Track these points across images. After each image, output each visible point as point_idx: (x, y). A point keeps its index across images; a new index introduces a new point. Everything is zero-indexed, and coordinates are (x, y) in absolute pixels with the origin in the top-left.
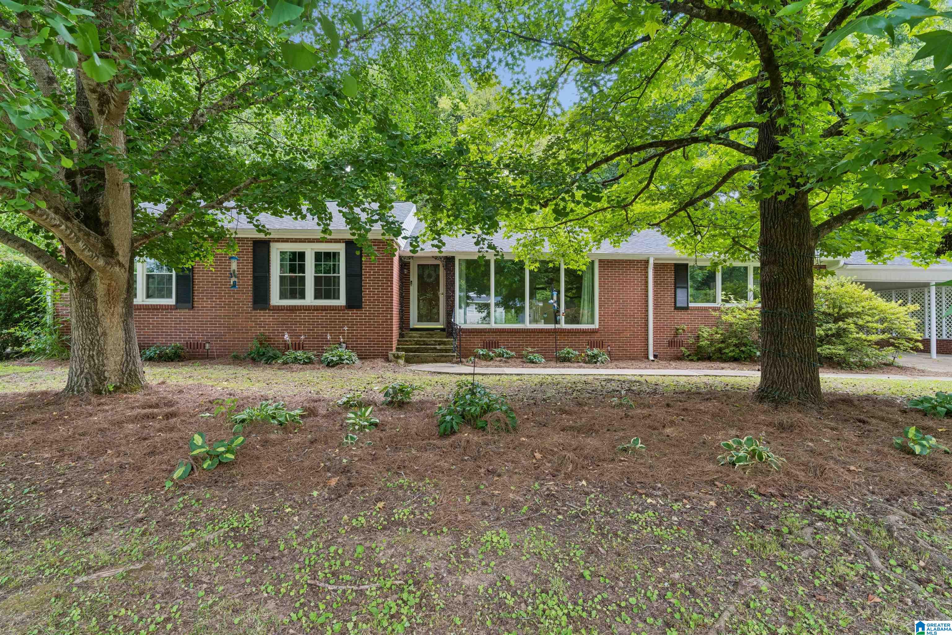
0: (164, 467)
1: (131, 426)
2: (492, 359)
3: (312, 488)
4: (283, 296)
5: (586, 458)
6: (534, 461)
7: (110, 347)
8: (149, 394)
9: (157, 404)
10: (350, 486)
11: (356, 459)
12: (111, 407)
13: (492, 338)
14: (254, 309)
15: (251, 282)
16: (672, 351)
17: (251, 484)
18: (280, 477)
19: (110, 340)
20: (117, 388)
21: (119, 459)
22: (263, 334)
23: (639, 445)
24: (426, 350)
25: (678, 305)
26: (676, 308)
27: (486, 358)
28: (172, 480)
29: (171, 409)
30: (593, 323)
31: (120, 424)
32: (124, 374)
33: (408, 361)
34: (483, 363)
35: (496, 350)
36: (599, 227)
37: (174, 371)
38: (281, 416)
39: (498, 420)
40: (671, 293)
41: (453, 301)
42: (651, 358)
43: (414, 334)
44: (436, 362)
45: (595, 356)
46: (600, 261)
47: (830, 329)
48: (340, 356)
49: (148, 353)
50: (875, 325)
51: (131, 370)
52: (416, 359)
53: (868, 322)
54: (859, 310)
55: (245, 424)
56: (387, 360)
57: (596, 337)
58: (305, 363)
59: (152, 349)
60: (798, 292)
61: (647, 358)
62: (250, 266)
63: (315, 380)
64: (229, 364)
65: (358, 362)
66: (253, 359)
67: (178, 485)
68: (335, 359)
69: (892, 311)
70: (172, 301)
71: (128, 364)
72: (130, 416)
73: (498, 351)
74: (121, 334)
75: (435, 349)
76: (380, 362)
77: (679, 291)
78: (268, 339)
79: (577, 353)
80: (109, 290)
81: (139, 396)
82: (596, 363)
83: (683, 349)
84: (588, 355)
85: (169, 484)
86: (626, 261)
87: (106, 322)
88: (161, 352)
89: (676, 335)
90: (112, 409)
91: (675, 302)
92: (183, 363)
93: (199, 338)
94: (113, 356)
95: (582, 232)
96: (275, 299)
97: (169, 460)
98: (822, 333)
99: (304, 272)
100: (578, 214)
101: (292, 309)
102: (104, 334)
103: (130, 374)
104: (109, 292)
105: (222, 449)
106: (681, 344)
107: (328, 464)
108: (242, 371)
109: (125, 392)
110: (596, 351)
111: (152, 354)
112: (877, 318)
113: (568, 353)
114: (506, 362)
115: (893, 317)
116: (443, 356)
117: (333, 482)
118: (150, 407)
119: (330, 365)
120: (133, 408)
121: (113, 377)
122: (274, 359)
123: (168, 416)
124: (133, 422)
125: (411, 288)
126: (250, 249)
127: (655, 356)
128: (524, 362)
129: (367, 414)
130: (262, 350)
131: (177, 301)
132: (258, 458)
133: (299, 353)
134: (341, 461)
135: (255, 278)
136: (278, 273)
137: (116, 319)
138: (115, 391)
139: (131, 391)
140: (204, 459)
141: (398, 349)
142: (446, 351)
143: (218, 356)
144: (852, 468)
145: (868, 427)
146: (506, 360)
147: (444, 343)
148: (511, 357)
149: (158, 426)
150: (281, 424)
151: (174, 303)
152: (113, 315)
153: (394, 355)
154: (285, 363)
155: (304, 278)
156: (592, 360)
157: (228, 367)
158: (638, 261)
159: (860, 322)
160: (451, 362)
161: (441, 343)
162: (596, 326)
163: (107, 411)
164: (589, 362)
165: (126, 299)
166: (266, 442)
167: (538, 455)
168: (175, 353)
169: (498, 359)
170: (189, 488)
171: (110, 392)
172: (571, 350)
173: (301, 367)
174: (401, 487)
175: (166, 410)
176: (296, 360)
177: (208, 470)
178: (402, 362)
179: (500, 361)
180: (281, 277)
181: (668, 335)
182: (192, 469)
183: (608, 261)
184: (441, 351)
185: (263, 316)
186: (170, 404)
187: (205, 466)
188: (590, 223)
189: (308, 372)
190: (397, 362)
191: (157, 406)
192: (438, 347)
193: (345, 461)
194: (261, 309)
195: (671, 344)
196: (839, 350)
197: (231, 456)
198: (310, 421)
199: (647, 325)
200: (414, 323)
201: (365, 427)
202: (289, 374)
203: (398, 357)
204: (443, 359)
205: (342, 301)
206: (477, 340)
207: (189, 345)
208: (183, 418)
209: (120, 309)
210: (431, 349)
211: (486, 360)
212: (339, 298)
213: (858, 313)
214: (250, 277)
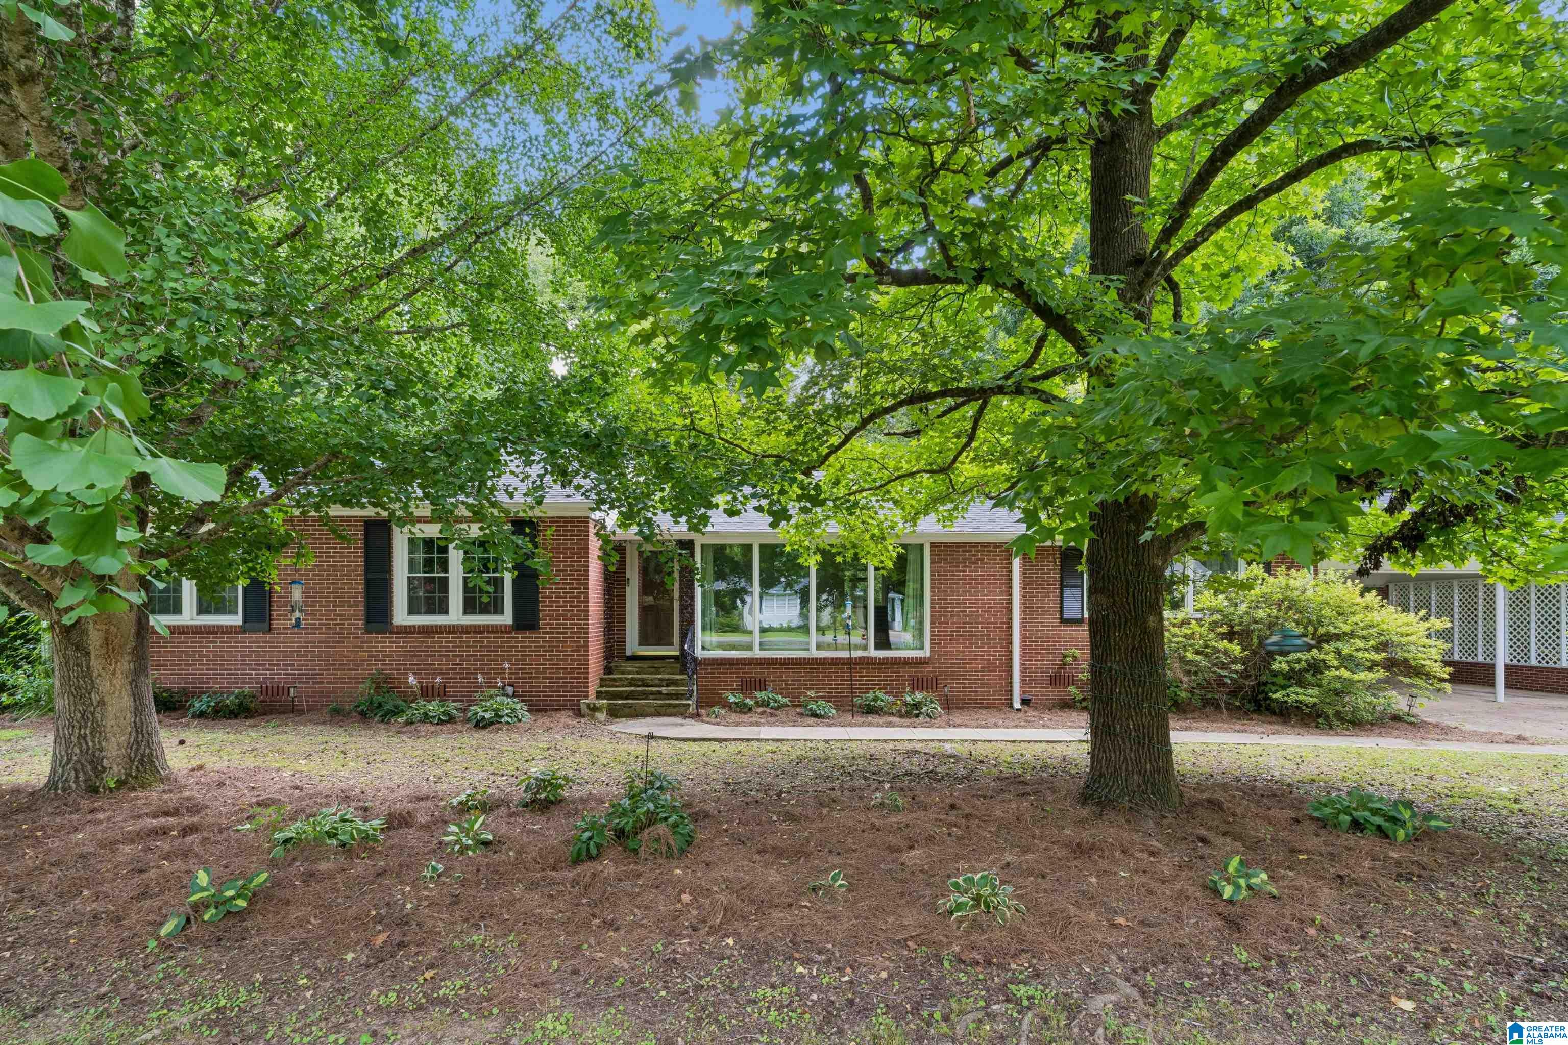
0: (151, 918)
1: (127, 849)
2: (750, 709)
3: (347, 948)
4: (413, 610)
5: (752, 902)
6: (679, 906)
7: (109, 722)
8: (171, 791)
9: (177, 810)
10: (402, 945)
11: (426, 903)
12: (108, 814)
13: (755, 673)
14: (368, 631)
15: (361, 588)
16: (1055, 692)
17: (265, 943)
18: (309, 931)
19: (111, 711)
20: (121, 784)
21: (95, 905)
22: (381, 672)
23: (840, 882)
24: (645, 696)
25: (1066, 616)
26: (1063, 621)
27: (742, 709)
28: (158, 938)
29: (195, 819)
30: (922, 648)
31: (112, 845)
32: (132, 761)
33: (614, 713)
34: (734, 717)
35: (758, 694)
36: (909, 502)
37: (232, 737)
38: (345, 833)
39: (658, 840)
40: (1054, 596)
41: (692, 614)
42: (1017, 705)
43: (629, 666)
44: (659, 714)
45: (917, 706)
46: (933, 545)
47: (1299, 661)
48: (496, 711)
49: (197, 705)
50: (1367, 655)
51: (143, 755)
52: (627, 711)
53: (1358, 650)
54: (1346, 628)
55: (289, 846)
56: (579, 714)
57: (926, 672)
58: (441, 722)
59: (204, 698)
60: (1134, 638)
61: (1011, 706)
62: (361, 562)
63: (448, 754)
64: (324, 723)
65: (527, 717)
66: (363, 714)
67: (164, 946)
68: (487, 715)
69: (1404, 629)
70: (236, 620)
71: (139, 745)
72: (129, 833)
73: (761, 695)
74: (127, 701)
75: (660, 693)
76: (564, 718)
77: (1067, 592)
78: (388, 679)
79: (891, 698)
80: (106, 639)
81: (154, 795)
82: (917, 716)
83: (1072, 689)
84: (906, 704)
85: (152, 944)
86: (976, 545)
87: (104, 686)
88: (217, 703)
89: (1063, 665)
90: (109, 819)
91: (1061, 611)
92: (252, 721)
93: (280, 678)
94: (114, 735)
95: (882, 507)
96: (401, 616)
97: (160, 908)
98: (1285, 667)
99: (446, 571)
100: (874, 480)
101: (428, 631)
102: (102, 703)
103: (142, 761)
104: (106, 641)
105: (231, 893)
106: (1071, 680)
107: (383, 911)
108: (338, 737)
109: (134, 789)
110: (919, 696)
111: (204, 707)
112: (1372, 643)
113: (876, 699)
114: (771, 715)
115: (1404, 640)
116: (670, 705)
117: (380, 939)
118: (167, 814)
119: (481, 725)
120: (139, 817)
121: (115, 768)
122: (395, 714)
123: (187, 831)
124: (132, 841)
125: (628, 589)
126: (360, 535)
127: (1025, 702)
128: (801, 715)
129: (476, 826)
130: (377, 699)
131: (245, 620)
132: (288, 902)
133: (433, 707)
134: (404, 905)
135: (368, 583)
136: (406, 574)
137: (119, 681)
138: (118, 788)
139: (143, 786)
140: (207, 907)
141: (599, 695)
142: (678, 696)
143: (311, 709)
144: (1121, 920)
145: (1206, 851)
146: (771, 712)
147: (675, 683)
148: (780, 707)
149: (167, 847)
150: (343, 845)
151: (240, 623)
152: (114, 674)
153: (588, 705)
154: (409, 723)
155: (446, 579)
156: (912, 712)
157: (321, 728)
158: (996, 545)
159: (1346, 650)
160: (683, 715)
161: (669, 683)
162: (926, 653)
163: (101, 822)
164: (908, 715)
165: (135, 648)
166: (312, 875)
167: (686, 898)
168: (241, 705)
169: (761, 709)
170: (180, 949)
171: (111, 790)
172: (880, 694)
173: (433, 728)
174: (471, 947)
175: (187, 820)
176: (426, 718)
177: (210, 922)
178: (601, 716)
179: (763, 713)
180: (410, 579)
181: (1049, 667)
182: (188, 920)
183: (947, 545)
184: (669, 696)
185: (381, 643)
186: (195, 809)
187: (206, 917)
188: (894, 495)
189: (441, 739)
190: (593, 717)
191: (176, 812)
192: (664, 690)
193: (409, 906)
194: (377, 632)
195: (1055, 680)
196: (1309, 696)
197: (242, 903)
198: (397, 836)
199: (1010, 651)
200: (632, 645)
201: (468, 847)
202: (410, 743)
203: (594, 709)
204: (671, 710)
205: (506, 618)
206: (732, 677)
207: (264, 689)
208: (206, 834)
209: (125, 665)
210: (652, 693)
211: (741, 712)
212: (502, 613)
213: (1345, 634)
214: (360, 580)
